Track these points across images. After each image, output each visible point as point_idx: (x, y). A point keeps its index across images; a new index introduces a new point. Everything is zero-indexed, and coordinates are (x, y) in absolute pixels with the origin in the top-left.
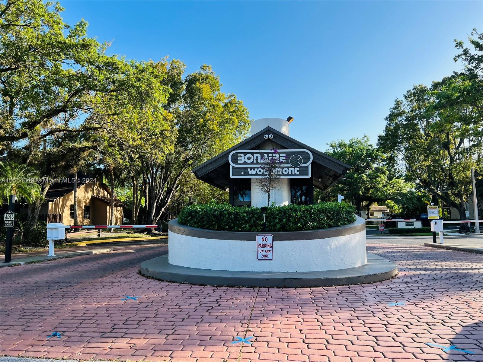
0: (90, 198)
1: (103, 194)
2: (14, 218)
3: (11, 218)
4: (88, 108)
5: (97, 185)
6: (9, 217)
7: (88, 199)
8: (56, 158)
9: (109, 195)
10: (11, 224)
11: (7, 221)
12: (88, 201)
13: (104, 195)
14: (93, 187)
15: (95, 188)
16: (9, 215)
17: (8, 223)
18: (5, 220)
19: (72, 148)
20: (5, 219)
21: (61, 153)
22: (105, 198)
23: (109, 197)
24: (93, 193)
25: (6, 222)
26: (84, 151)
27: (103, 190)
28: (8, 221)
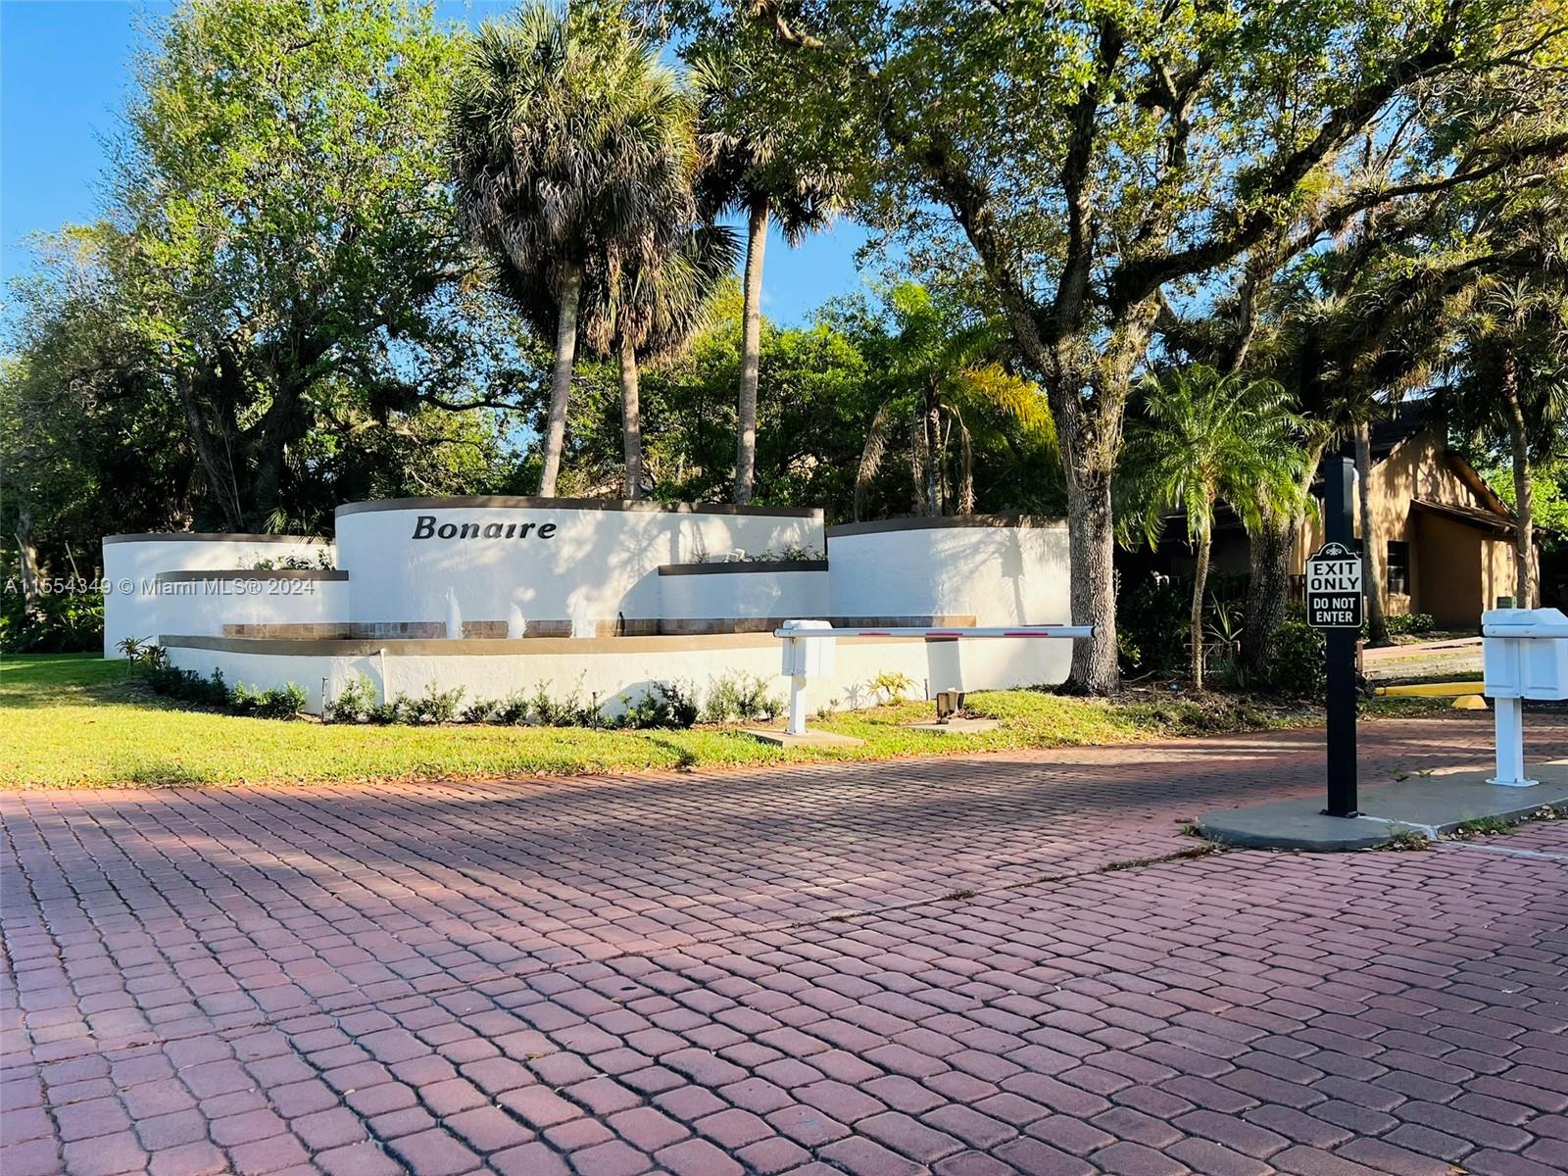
0: (1405, 514)
1: (1454, 494)
2: (1359, 582)
3: (1346, 584)
4: (1513, 53)
5: (1430, 461)
6: (1331, 577)
7: (1399, 517)
8: (1346, 331)
9: (1472, 498)
10: (1349, 616)
11: (1321, 596)
12: (1398, 528)
13: (1456, 498)
14: (1415, 472)
15: (1420, 476)
16: (1331, 569)
17: (1330, 609)
18: (1313, 596)
19: (1417, 277)
20: (1310, 590)
21: (1369, 307)
22: (1460, 508)
23: (1473, 504)
24: (1416, 492)
25: (1318, 603)
26: (1454, 290)
27: (1452, 482)
28: (1330, 596)
